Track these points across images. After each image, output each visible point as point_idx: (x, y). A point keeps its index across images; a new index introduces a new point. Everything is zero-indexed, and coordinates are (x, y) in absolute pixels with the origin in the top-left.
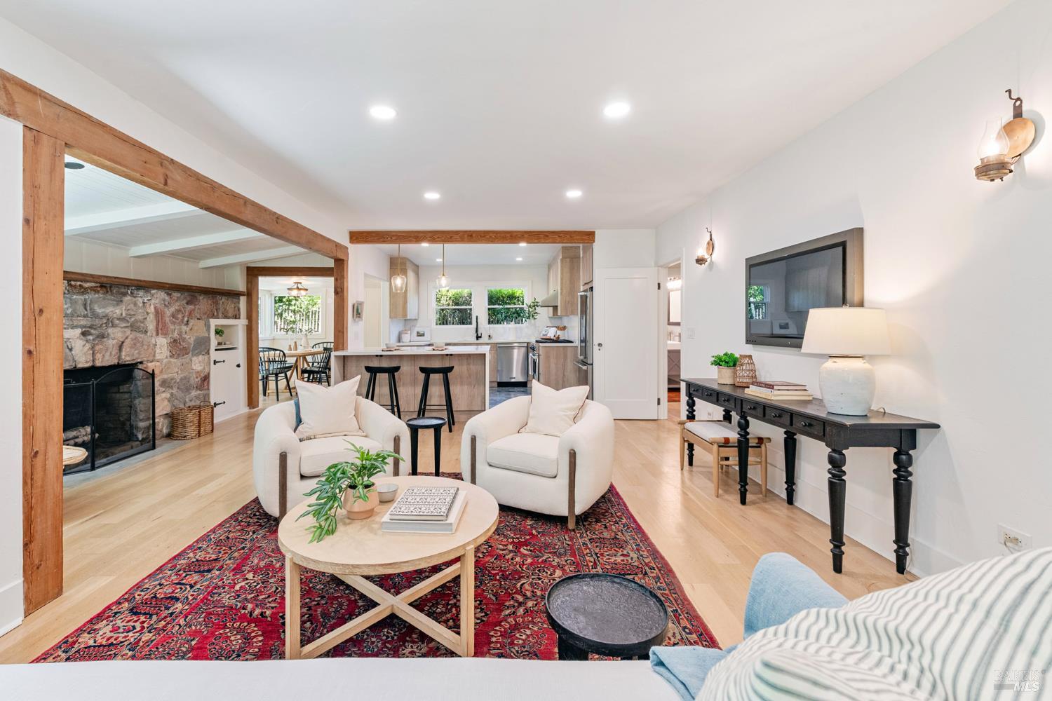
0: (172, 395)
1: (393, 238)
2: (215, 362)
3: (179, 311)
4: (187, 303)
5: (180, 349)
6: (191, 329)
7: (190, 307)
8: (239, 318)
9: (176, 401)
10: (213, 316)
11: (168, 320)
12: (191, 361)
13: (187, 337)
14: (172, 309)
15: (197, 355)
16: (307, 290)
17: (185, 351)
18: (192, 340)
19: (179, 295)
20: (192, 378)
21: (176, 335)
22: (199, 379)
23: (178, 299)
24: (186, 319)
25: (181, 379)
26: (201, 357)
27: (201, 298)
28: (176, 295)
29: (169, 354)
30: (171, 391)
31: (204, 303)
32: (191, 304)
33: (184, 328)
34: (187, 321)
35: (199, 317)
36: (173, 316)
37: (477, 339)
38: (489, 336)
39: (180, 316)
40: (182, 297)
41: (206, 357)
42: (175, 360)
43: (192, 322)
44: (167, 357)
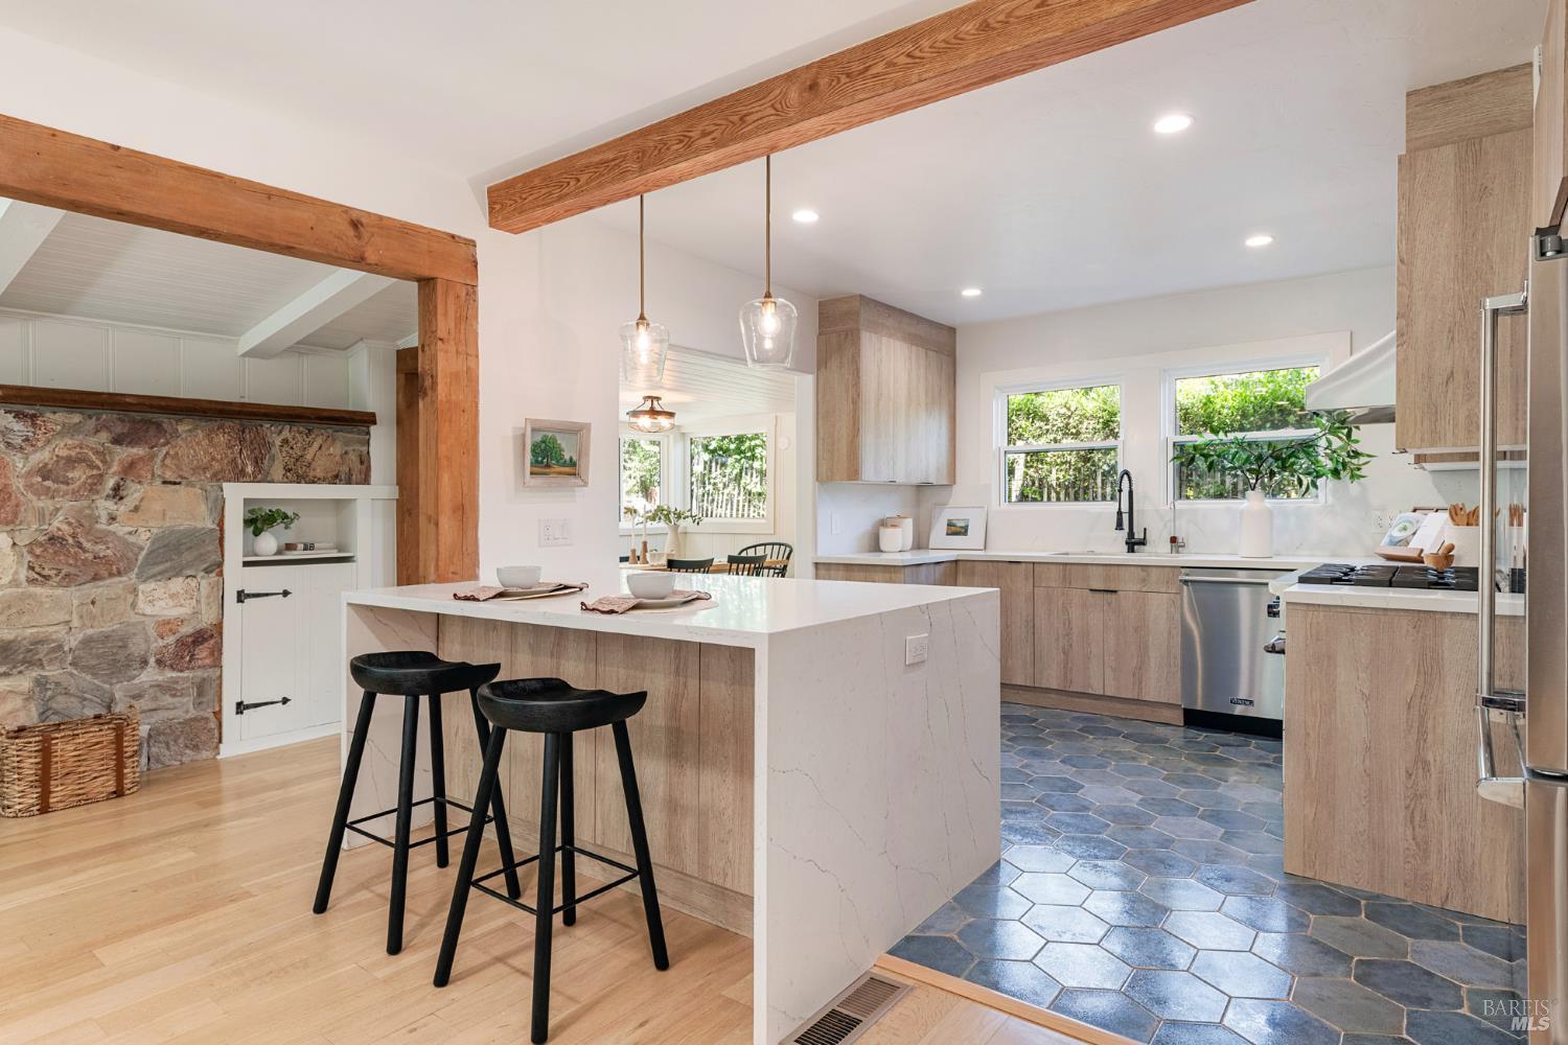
0: (41, 683)
1: (584, 178)
2: (241, 596)
3: (71, 462)
4: (117, 441)
5: (85, 562)
6: (136, 509)
7: (138, 451)
8: (366, 480)
9: (60, 699)
10: (240, 476)
11: (18, 484)
12: (135, 591)
13: (119, 529)
14: (42, 456)
15: (168, 575)
16: (671, 415)
17: (101, 569)
18: (144, 538)
19: (76, 418)
20: (139, 639)
21: (58, 524)
22: (171, 639)
23: (70, 430)
24: (111, 483)
25: (87, 642)
26: (177, 584)
27: (182, 428)
28: (57, 418)
29: (23, 573)
30: (35, 673)
31: (192, 443)
32: (132, 443)
33: (104, 506)
34: (117, 489)
35: (169, 476)
36: (45, 473)
37: (1131, 550)
38: (1173, 540)
39: (79, 475)
40: (92, 423)
41: (205, 583)
42: (60, 591)
43: (134, 493)
44: (15, 583)
